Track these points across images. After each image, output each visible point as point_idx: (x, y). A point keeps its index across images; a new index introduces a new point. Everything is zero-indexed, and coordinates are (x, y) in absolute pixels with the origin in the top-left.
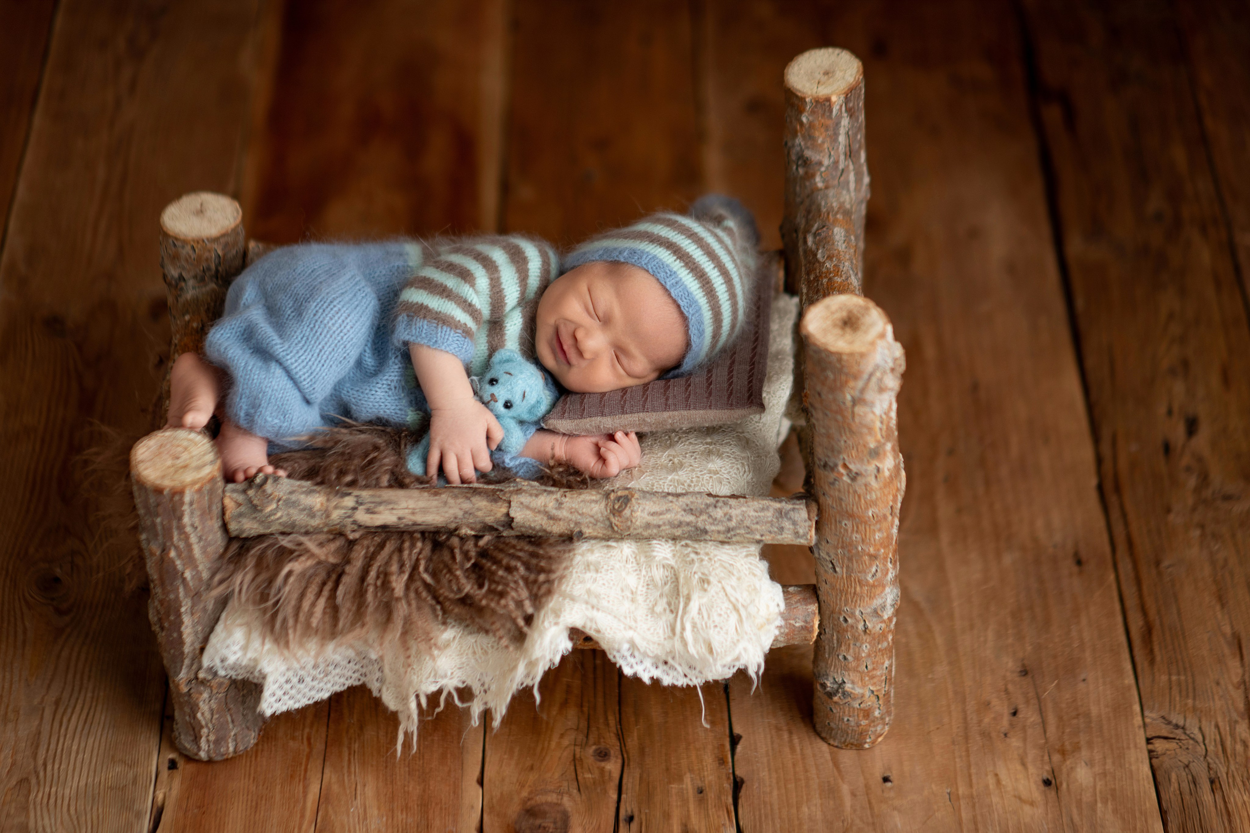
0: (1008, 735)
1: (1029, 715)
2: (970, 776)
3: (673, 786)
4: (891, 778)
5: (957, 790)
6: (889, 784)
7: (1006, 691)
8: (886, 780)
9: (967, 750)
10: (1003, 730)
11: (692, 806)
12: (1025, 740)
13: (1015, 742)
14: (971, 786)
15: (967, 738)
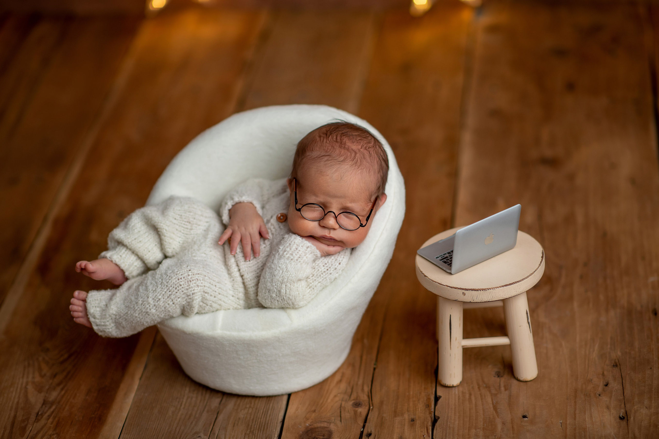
0: (601, 395)
1: (615, 386)
2: (575, 414)
3: (397, 418)
4: (528, 416)
5: (566, 421)
6: (526, 419)
7: (603, 374)
8: (524, 417)
9: (575, 402)
10: (598, 393)
11: (406, 427)
12: (611, 398)
13: (605, 399)
14: (575, 419)
15: (576, 397)
